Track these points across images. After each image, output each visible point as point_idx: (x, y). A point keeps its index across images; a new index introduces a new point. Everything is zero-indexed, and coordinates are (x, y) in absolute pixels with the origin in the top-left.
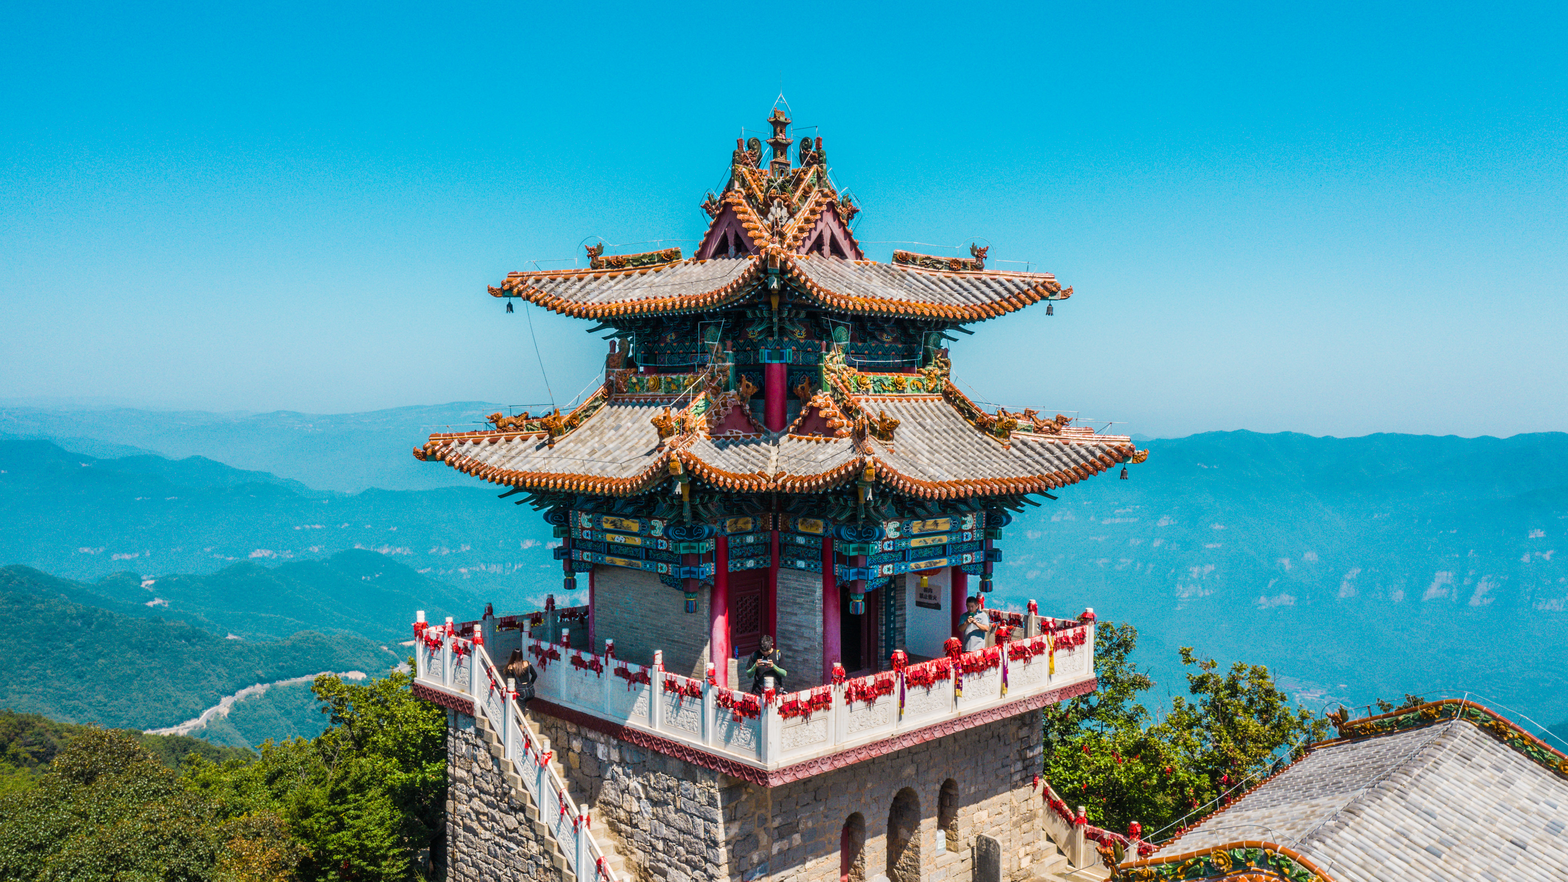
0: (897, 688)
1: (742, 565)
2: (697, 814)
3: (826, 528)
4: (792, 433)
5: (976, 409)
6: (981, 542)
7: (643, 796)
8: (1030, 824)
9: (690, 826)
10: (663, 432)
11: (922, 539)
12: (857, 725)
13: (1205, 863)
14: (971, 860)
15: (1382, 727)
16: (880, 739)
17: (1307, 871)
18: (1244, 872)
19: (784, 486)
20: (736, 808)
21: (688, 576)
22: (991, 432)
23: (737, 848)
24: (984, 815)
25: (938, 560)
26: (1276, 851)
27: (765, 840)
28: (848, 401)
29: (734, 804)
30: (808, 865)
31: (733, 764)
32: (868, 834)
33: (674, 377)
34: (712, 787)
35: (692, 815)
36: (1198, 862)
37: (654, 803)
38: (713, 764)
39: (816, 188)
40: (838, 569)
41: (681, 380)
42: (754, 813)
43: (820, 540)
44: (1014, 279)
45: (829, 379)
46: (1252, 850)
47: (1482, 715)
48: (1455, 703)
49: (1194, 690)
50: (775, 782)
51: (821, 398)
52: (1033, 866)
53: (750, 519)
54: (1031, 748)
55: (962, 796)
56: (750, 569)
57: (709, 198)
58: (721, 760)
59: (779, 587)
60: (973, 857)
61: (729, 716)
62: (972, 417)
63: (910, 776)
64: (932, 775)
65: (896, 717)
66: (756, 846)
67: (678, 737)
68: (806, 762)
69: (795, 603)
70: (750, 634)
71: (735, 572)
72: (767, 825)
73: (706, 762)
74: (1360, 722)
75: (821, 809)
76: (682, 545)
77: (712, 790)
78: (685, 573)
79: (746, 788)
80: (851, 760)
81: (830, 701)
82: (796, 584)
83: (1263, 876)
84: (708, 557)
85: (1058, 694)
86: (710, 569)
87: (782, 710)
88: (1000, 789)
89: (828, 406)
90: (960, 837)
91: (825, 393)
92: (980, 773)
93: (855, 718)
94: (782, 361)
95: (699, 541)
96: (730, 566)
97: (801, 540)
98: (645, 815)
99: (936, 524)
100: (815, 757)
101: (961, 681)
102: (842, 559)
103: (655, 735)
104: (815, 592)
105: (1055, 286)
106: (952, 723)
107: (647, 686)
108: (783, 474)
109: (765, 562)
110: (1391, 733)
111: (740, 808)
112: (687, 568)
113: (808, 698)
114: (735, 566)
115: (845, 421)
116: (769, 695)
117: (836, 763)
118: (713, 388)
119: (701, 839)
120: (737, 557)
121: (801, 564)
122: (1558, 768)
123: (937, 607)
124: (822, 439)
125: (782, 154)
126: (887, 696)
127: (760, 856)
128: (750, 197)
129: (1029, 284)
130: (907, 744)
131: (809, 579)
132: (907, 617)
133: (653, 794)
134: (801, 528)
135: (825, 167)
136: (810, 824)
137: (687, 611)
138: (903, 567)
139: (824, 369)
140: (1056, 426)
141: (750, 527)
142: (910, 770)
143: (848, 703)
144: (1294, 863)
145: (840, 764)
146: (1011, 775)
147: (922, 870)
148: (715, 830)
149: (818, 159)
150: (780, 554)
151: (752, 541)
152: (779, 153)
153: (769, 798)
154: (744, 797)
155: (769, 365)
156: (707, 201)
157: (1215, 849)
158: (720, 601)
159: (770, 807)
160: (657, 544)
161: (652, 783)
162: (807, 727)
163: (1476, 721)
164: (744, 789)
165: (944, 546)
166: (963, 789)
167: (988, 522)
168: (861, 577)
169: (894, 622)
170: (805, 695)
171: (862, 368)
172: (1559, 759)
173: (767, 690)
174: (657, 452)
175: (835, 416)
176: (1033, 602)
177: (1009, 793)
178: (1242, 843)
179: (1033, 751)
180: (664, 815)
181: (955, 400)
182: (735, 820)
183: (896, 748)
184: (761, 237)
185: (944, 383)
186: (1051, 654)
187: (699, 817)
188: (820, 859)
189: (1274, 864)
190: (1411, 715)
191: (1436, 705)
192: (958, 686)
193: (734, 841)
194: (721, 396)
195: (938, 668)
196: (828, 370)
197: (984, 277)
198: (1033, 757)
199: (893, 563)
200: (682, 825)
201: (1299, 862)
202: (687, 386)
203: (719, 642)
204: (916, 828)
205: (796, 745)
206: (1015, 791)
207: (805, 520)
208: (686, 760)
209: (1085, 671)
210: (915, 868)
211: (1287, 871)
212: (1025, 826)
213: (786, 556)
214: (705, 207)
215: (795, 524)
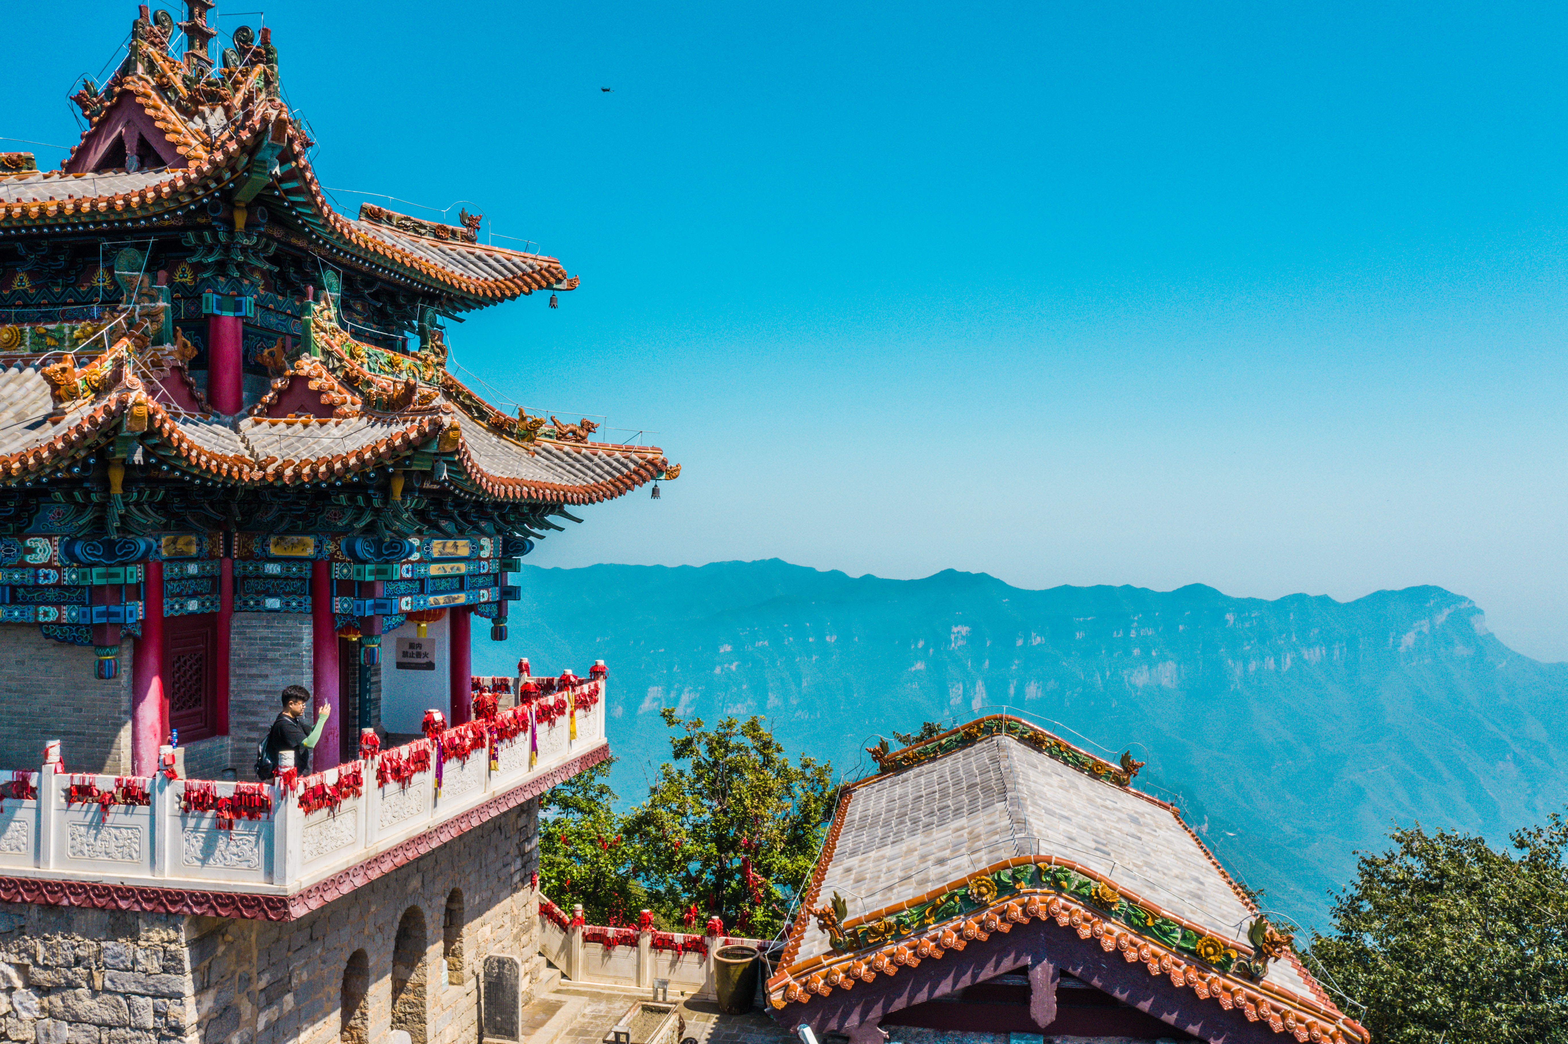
0: (433, 762)
1: (182, 606)
2: (141, 990)
3: (319, 547)
4: (258, 415)
5: (488, 407)
6: (496, 575)
7: (18, 983)
8: (528, 934)
9: (125, 1014)
10: (62, 392)
11: (441, 565)
12: (389, 816)
13: (961, 897)
14: (476, 993)
15: (925, 754)
16: (416, 834)
17: (1088, 880)
18: (1012, 897)
19: (279, 474)
20: (210, 967)
21: (104, 620)
22: (511, 434)
23: (210, 1031)
24: (487, 929)
25: (456, 595)
26: (1050, 864)
27: (249, 1012)
28: (352, 370)
29: (206, 963)
30: (303, 1037)
31: (217, 896)
32: (372, 978)
33: (51, 327)
34: (170, 942)
35: (126, 996)
36: (951, 897)
37: (42, 990)
38: (174, 903)
39: (263, 96)
40: (340, 605)
41: (67, 331)
42: (233, 973)
43: (309, 565)
44: (513, 258)
45: (319, 339)
46: (1021, 868)
47: (1021, 727)
48: (996, 719)
49: (677, 756)
50: (298, 911)
51: (308, 364)
52: (532, 987)
53: (194, 538)
54: (528, 840)
55: (467, 909)
56: (192, 614)
57: (86, 87)
58: (192, 894)
59: (235, 641)
60: (478, 987)
61: (206, 824)
62: (482, 415)
63: (415, 890)
64: (439, 887)
65: (431, 802)
66: (237, 1023)
67: (98, 874)
68: (335, 875)
69: (264, 659)
70: (190, 711)
71: (172, 617)
72: (251, 988)
73: (161, 903)
74: (902, 753)
75: (318, 951)
76: (95, 571)
77: (173, 947)
78: (100, 615)
79: (223, 935)
80: (387, 867)
81: (360, 784)
82: (265, 632)
83: (1037, 897)
84: (134, 592)
85: (578, 764)
86: (138, 609)
87: (304, 801)
88: (502, 895)
89: (320, 376)
90: (465, 965)
91: (314, 358)
92: (483, 877)
93: (387, 806)
94: (238, 314)
95: (125, 564)
96: (166, 608)
97: (273, 569)
98: (24, 1014)
99: (456, 546)
100: (344, 867)
101: (496, 749)
102: (347, 588)
103: (47, 878)
104: (301, 640)
105: (561, 272)
106: (488, 805)
107: (30, 803)
108: (274, 460)
109: (212, 604)
110: (934, 759)
111: (215, 968)
112: (103, 608)
113: (335, 781)
114: (172, 607)
115: (349, 397)
116: (288, 778)
117: (369, 872)
118: (137, 338)
119: (148, 1031)
120: (173, 596)
121: (274, 603)
122: (1091, 769)
123: (430, 666)
124: (314, 421)
125: (201, 48)
126: (422, 773)
127: (241, 1038)
128: (163, 88)
129: (531, 267)
130: (445, 838)
131: (289, 623)
132: (382, 684)
133: (41, 976)
134: (273, 551)
135: (276, 69)
136: (305, 976)
137: (101, 677)
138: (422, 602)
139: (313, 324)
140: (582, 433)
141: (194, 550)
142: (415, 882)
143: (380, 785)
144: (1072, 874)
145: (375, 874)
146: (512, 876)
147: (428, 1016)
148: (179, 1009)
149: (265, 55)
150: (235, 592)
151: (196, 571)
152: (197, 44)
153: (254, 945)
154: (221, 949)
155: (217, 317)
156: (82, 90)
157: (971, 877)
158: (152, 660)
159: (254, 960)
160: (36, 576)
161: (40, 959)
162: (333, 824)
163: (1015, 734)
164: (220, 938)
165: (461, 578)
166: (470, 900)
167: (505, 550)
168: (380, 611)
169: (369, 691)
170: (331, 777)
171: (357, 335)
172: (1091, 761)
173: (285, 770)
174: (48, 424)
175: (332, 389)
176: (525, 660)
177: (509, 899)
178: (1006, 862)
179: (530, 843)
180: (67, 1007)
181: (458, 396)
182: (208, 987)
183: (434, 844)
184: (187, 144)
185: (440, 374)
186: (572, 714)
187: (143, 995)
188: (318, 1025)
189: (1048, 879)
190: (953, 737)
191: (978, 723)
192: (493, 757)
193: (206, 1021)
194: (150, 351)
195: (474, 733)
196: (318, 326)
197: (478, 252)
198: (531, 850)
199: (410, 594)
200: (108, 1015)
201: (1078, 871)
202: (78, 339)
203: (149, 723)
204: (420, 960)
205: (320, 853)
206: (515, 895)
207: (282, 539)
208: (119, 908)
209: (597, 736)
210: (418, 1015)
211: (1064, 884)
212: (525, 938)
213: (246, 594)
214: (79, 100)
215: (265, 545)
